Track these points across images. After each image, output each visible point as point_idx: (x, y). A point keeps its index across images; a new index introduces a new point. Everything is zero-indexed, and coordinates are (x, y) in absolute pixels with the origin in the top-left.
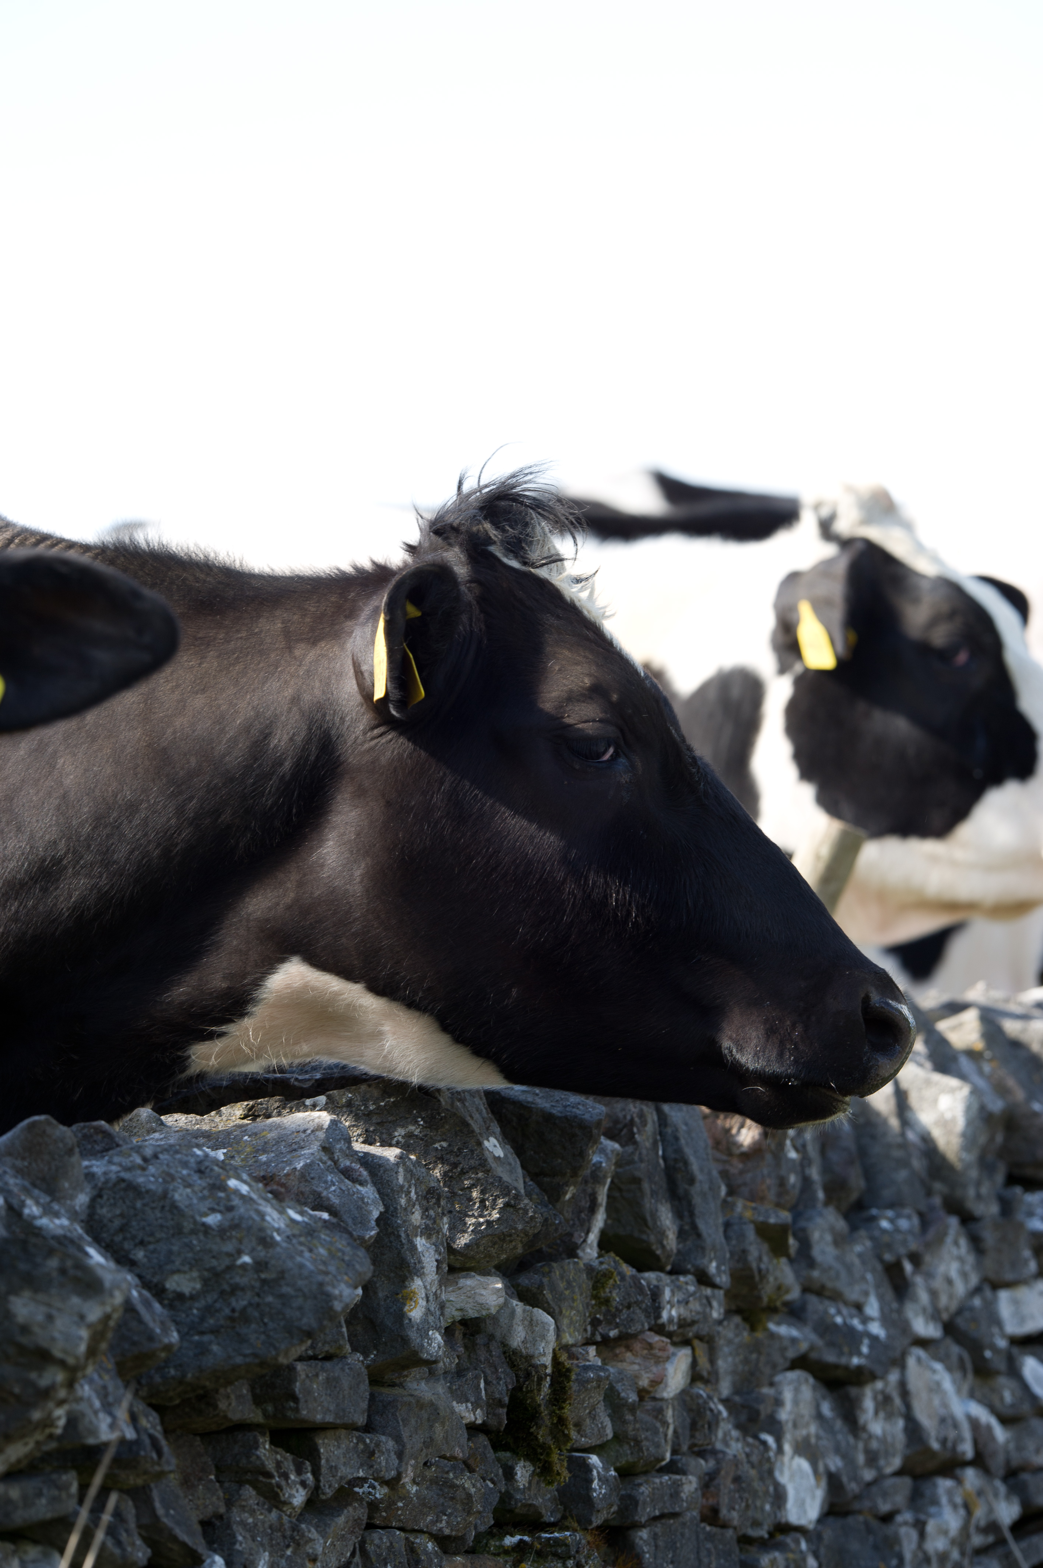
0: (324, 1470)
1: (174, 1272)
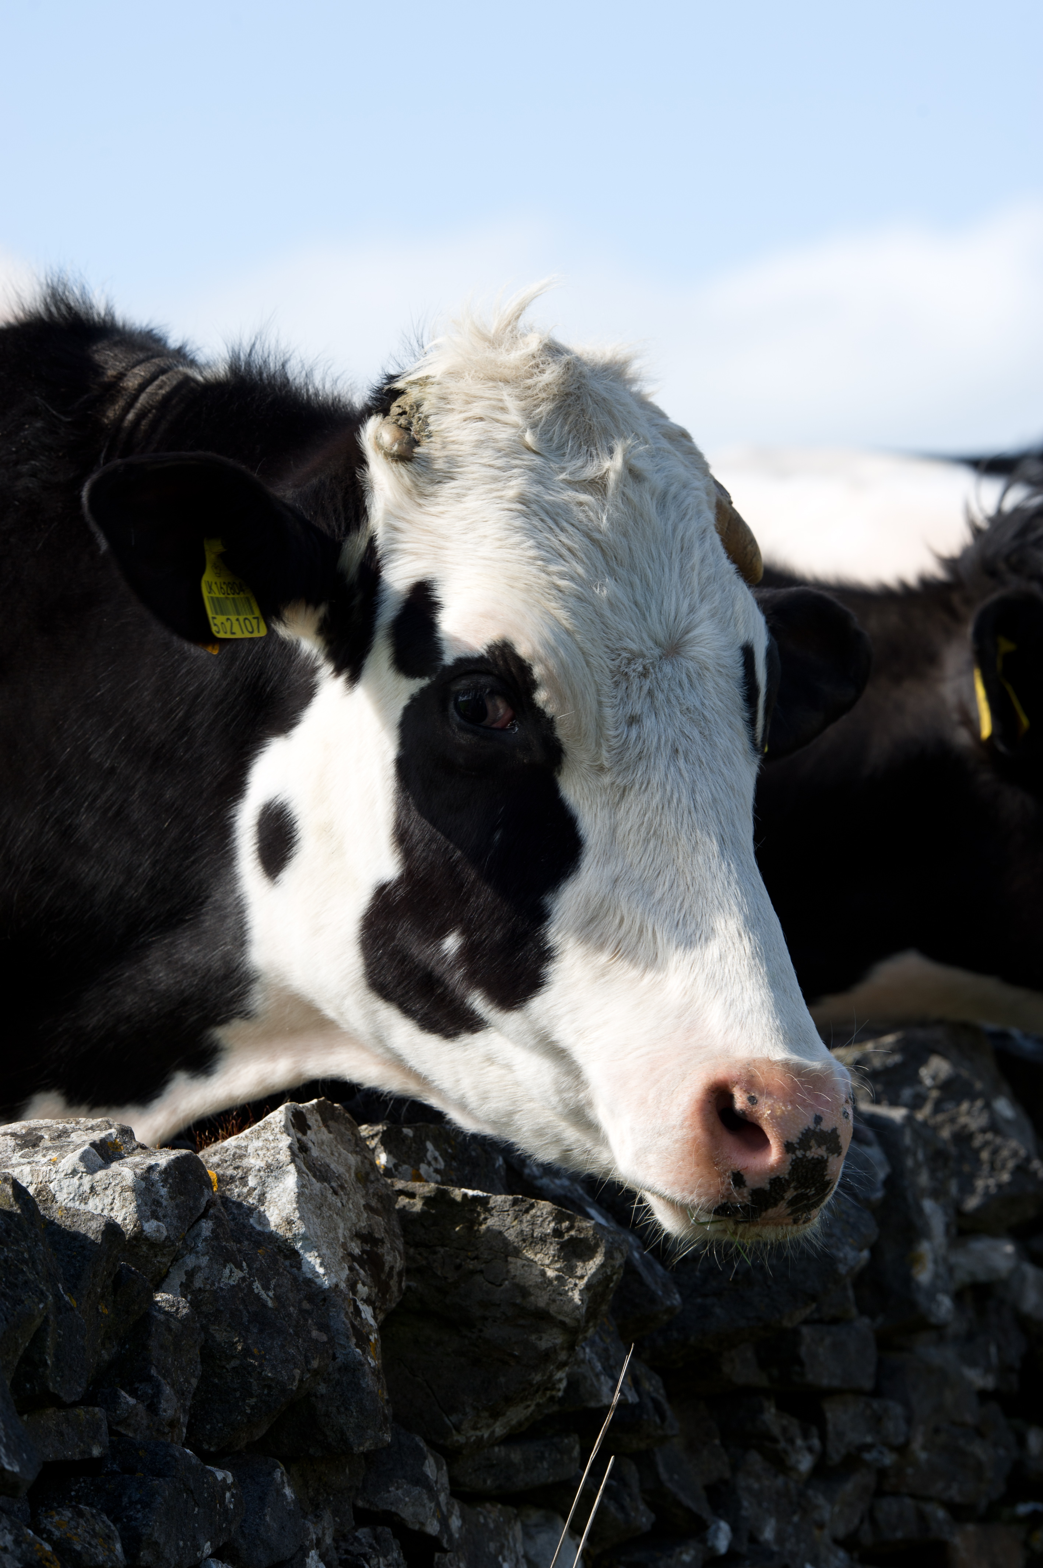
0: (831, 1435)
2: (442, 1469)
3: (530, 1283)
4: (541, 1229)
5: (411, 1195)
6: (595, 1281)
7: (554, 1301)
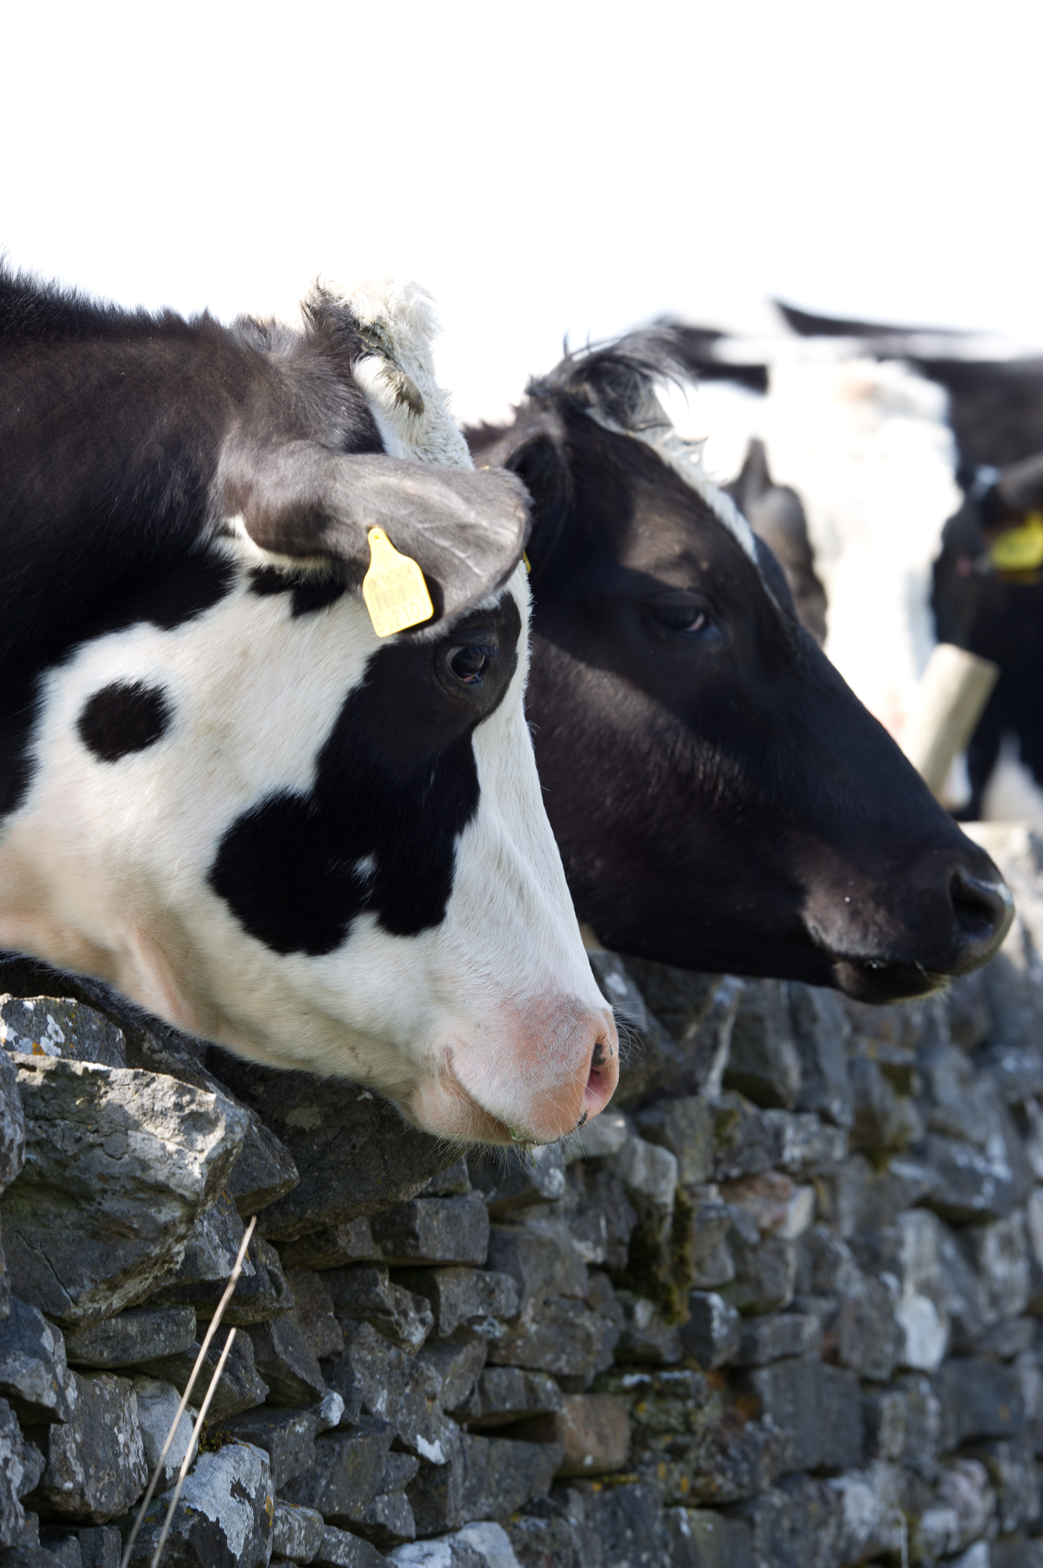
0: (443, 1308)
1: (294, 1107)
2: (59, 1341)
3: (150, 1157)
4: (161, 1103)
5: (32, 1068)
6: (215, 1155)
7: (174, 1174)
